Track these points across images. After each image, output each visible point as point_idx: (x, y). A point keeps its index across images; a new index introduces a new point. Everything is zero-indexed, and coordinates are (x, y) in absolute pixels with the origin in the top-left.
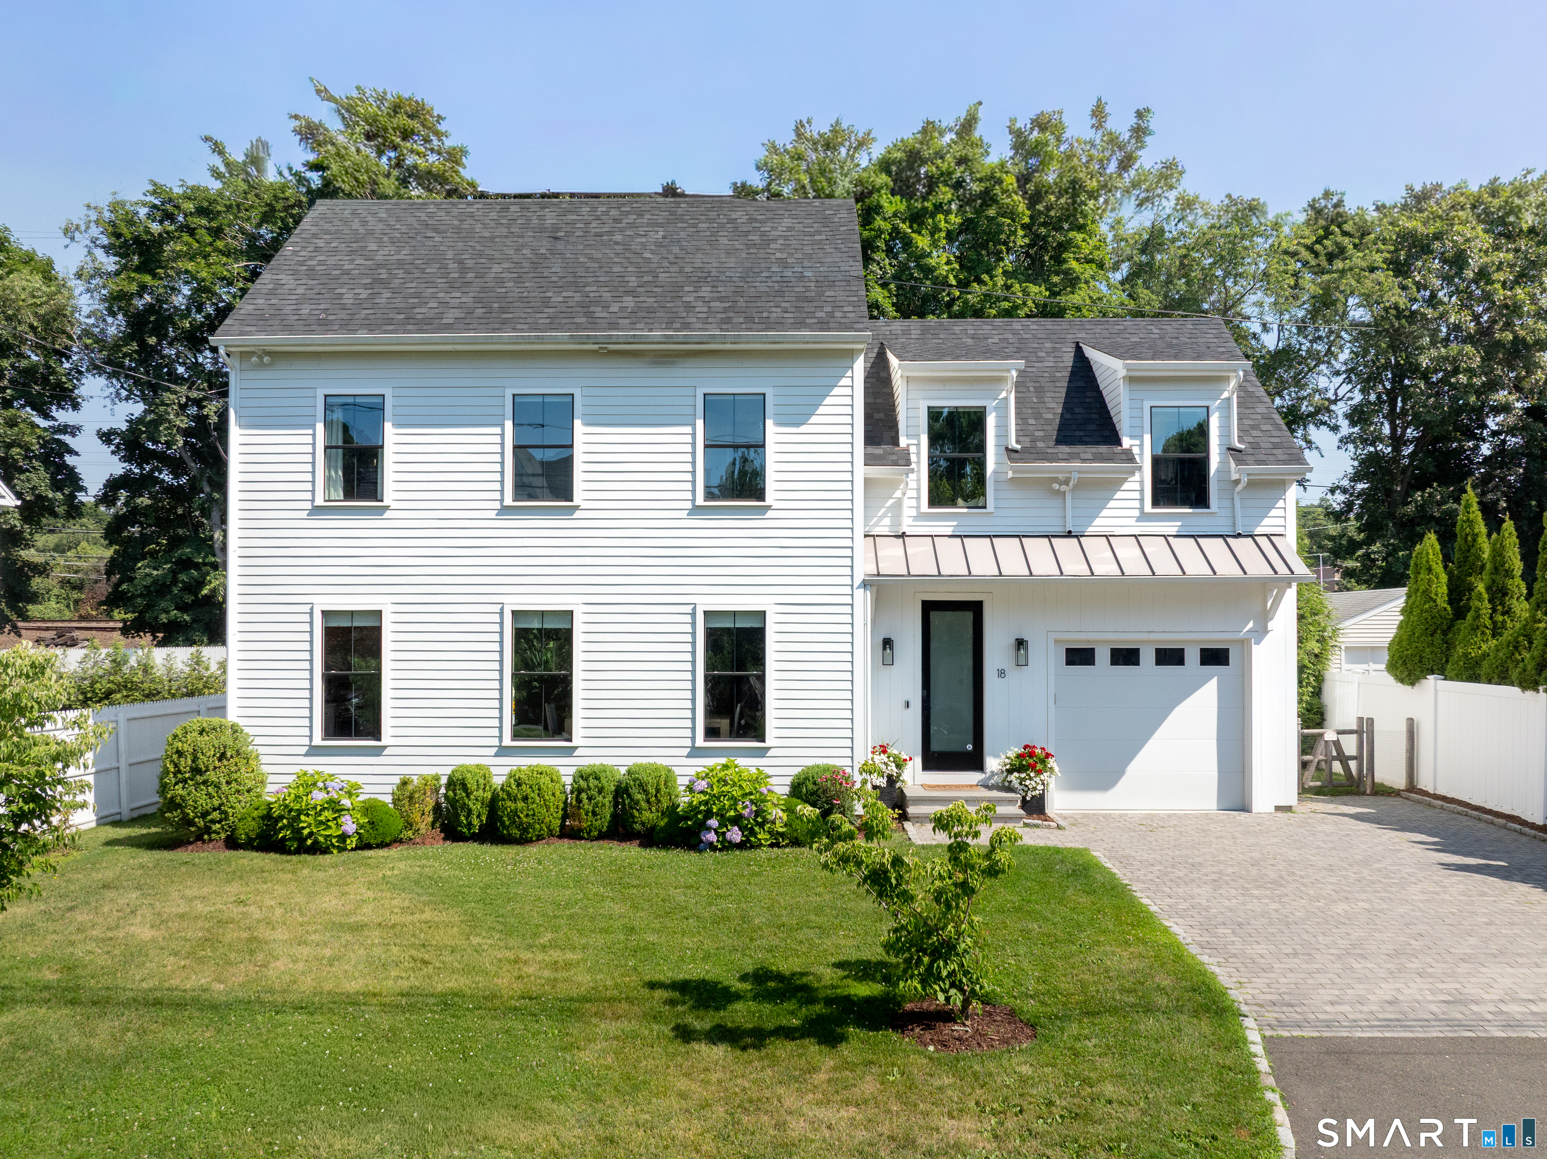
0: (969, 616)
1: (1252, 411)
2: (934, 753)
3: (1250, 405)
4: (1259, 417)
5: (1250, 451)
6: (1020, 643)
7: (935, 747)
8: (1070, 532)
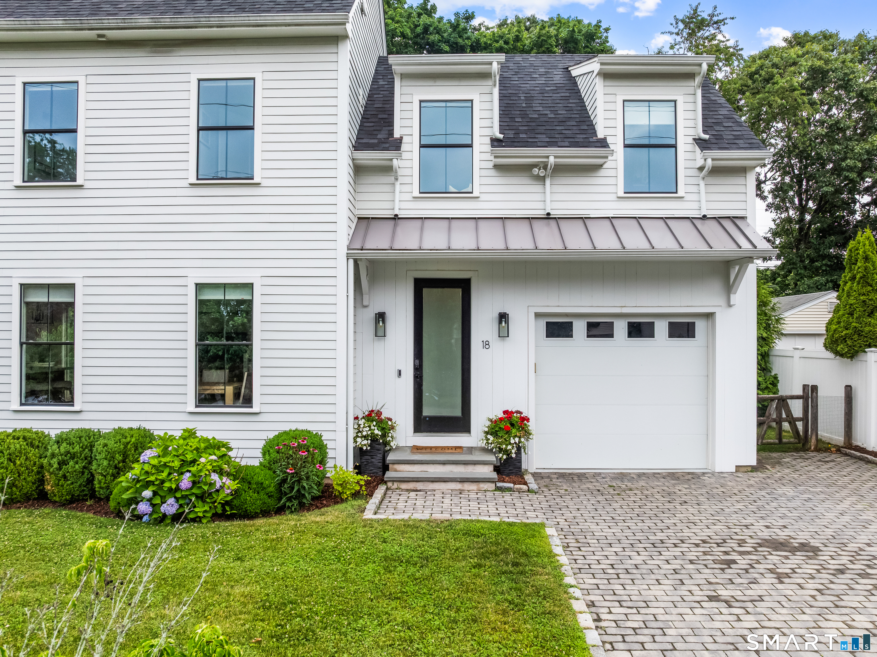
0: (459, 292)
1: (716, 113)
2: (426, 417)
3: (713, 109)
4: (721, 117)
5: (715, 141)
6: (503, 317)
7: (427, 412)
8: (548, 214)
